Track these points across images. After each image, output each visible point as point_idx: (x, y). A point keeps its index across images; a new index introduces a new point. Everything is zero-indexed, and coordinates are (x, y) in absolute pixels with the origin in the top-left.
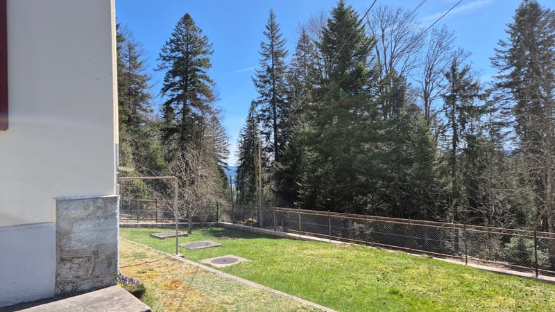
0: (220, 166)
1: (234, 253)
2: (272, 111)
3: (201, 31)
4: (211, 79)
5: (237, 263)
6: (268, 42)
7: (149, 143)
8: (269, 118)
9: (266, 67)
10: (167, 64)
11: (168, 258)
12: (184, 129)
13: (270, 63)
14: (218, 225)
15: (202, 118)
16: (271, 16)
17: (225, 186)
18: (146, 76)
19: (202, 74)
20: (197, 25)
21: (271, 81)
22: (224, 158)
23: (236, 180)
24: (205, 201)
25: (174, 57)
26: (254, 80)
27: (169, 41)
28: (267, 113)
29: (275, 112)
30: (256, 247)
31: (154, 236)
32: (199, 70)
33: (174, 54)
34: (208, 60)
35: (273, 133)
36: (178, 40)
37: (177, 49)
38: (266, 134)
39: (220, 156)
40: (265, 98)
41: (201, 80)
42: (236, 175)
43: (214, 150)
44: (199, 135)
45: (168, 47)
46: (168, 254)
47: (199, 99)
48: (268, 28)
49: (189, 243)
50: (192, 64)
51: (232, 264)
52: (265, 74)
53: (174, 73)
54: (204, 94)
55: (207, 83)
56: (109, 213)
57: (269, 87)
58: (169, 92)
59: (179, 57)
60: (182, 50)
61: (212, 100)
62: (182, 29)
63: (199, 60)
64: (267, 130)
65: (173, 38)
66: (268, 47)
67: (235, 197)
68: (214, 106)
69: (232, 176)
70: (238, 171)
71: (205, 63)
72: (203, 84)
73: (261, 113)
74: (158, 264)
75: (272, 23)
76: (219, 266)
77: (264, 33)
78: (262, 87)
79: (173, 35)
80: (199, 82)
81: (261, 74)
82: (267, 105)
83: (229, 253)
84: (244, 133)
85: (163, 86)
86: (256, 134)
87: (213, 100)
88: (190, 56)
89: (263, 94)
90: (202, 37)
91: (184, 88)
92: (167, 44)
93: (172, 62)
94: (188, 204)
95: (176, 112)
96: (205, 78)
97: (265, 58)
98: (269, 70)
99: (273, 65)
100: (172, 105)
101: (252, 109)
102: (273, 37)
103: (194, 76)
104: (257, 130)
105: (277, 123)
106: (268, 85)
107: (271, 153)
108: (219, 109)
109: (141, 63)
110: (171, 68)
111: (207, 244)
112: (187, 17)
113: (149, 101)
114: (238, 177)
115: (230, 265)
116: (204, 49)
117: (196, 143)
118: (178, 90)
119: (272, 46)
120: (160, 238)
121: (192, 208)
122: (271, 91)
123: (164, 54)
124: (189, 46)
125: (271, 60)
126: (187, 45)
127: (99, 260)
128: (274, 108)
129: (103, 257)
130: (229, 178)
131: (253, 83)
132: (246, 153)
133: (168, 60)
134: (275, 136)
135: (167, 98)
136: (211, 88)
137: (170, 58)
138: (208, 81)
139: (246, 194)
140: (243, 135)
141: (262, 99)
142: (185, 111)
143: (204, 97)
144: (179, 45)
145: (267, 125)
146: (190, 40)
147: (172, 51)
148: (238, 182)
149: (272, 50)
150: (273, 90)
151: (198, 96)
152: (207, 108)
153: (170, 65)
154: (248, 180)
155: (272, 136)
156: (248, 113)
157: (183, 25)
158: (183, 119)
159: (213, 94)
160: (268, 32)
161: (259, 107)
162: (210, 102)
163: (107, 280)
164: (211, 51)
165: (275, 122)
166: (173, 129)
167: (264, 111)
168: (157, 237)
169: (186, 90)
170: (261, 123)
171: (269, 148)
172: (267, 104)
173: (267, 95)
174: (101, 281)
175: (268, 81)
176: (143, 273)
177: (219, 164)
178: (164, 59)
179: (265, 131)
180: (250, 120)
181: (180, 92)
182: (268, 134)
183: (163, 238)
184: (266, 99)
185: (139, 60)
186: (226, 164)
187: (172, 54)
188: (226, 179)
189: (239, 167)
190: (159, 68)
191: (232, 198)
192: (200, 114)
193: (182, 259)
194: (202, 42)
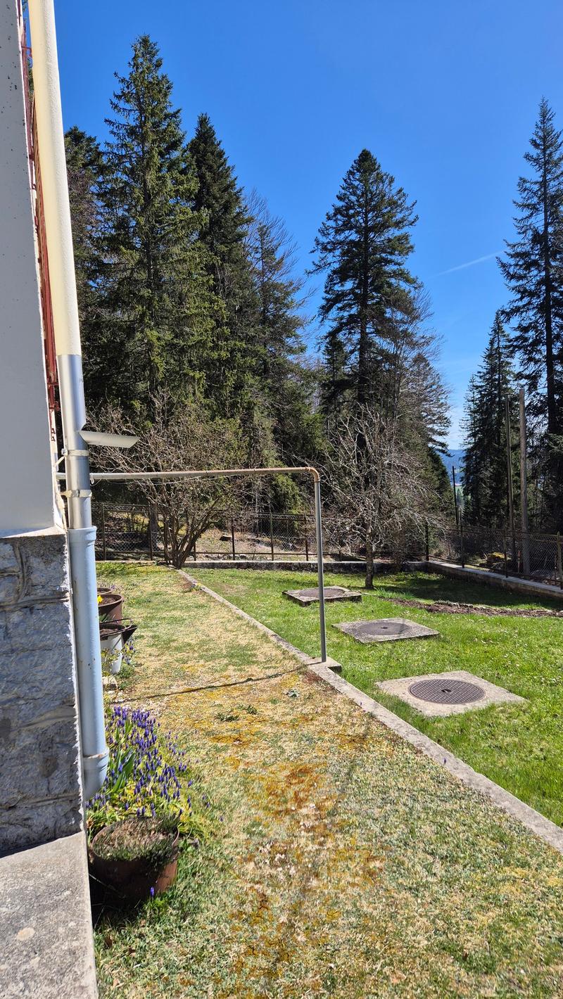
0: (431, 449)
1: (471, 667)
2: (542, 327)
3: (392, 180)
4: (412, 276)
5: (480, 705)
6: (534, 174)
7: (299, 410)
8: (537, 342)
9: (530, 233)
10: (330, 258)
11: (302, 670)
12: (363, 381)
13: (538, 221)
14: (428, 568)
15: (396, 356)
16: (544, 115)
17: (443, 487)
18: (291, 284)
19: (395, 268)
20: (383, 170)
21: (542, 263)
22: (441, 434)
23: (463, 474)
24: (398, 519)
25: (341, 243)
26: (503, 265)
27: (332, 212)
28: (531, 334)
29: (549, 329)
30: (530, 649)
31: (290, 598)
32: (390, 262)
33: (341, 237)
34: (407, 239)
35: (545, 375)
36: (348, 207)
37: (347, 226)
38: (527, 377)
39: (432, 430)
40: (526, 300)
41: (393, 281)
42: (464, 465)
43: (420, 418)
44: (390, 390)
45: (332, 223)
46: (304, 658)
47: (390, 320)
48: (536, 145)
49: (359, 622)
50: (375, 250)
51: (469, 706)
52: (527, 248)
53: (342, 274)
54: (400, 308)
55: (404, 286)
56: (40, 592)
57: (535, 275)
58: (334, 313)
59: (352, 241)
60: (356, 227)
61: (414, 318)
62: (356, 183)
63: (389, 240)
64: (532, 368)
65: (340, 204)
66: (536, 187)
67: (462, 508)
68: (420, 329)
69: (455, 466)
70: (467, 458)
71: (401, 245)
72: (398, 288)
73: (518, 334)
74: (274, 688)
75: (544, 130)
76: (430, 709)
77: (527, 157)
78: (520, 278)
79: (339, 198)
80: (390, 285)
81: (519, 250)
82: (531, 316)
83: (457, 663)
84: (478, 382)
85: (324, 302)
86: (507, 382)
87: (417, 317)
88: (372, 235)
89: (524, 292)
90: (394, 192)
91: (362, 300)
92: (329, 218)
93: (338, 252)
94: (364, 526)
95: (348, 348)
96: (402, 275)
97: (527, 212)
98: (538, 238)
99: (547, 225)
100: (341, 337)
101: (498, 330)
102: (546, 163)
103: (380, 274)
104: (509, 373)
105: (555, 352)
106: (535, 272)
107: (541, 416)
108: (428, 335)
109: (282, 259)
110: (336, 266)
111: (403, 628)
112: (365, 157)
113: (299, 331)
114: (467, 470)
115: (460, 709)
116: (399, 216)
117: (385, 405)
118: (350, 306)
119: (544, 184)
120: (301, 604)
121: (373, 535)
122: (539, 283)
123: (324, 240)
124: (370, 215)
125: (542, 216)
126: (366, 214)
127: (14, 752)
128: (548, 322)
129: (28, 741)
130: (450, 472)
131: (500, 270)
132: (483, 422)
133: (330, 251)
134: (550, 380)
135: (330, 325)
136: (411, 295)
137: (335, 244)
138: (407, 280)
139: (483, 501)
140: (477, 387)
141: (520, 304)
142: (365, 345)
143: (399, 316)
144: (350, 217)
145: (530, 359)
146: (372, 202)
147: (338, 231)
148: (468, 479)
149: (545, 193)
150: (546, 281)
151: (388, 313)
152: (406, 334)
153: (334, 260)
154: (488, 474)
155: (543, 381)
156: (489, 338)
157: (358, 176)
158: (361, 362)
159: (416, 305)
160: (535, 152)
161: (515, 321)
162: (411, 322)
163: (45, 816)
164: (411, 218)
165: (549, 350)
166: (343, 381)
167: (525, 330)
168: (295, 600)
169: (364, 305)
170: (519, 355)
171: (535, 407)
172: (531, 313)
173: (532, 294)
174: (25, 822)
175: (535, 263)
176: (230, 719)
177: (430, 445)
178: (325, 249)
179: (527, 372)
180: (493, 355)
181: (354, 311)
182: (533, 379)
183: (308, 603)
184: (529, 303)
185: (278, 256)
186: (443, 445)
187: (338, 237)
188: (444, 473)
189: (469, 451)
190: (314, 268)
191: (456, 509)
192: (391, 349)
193: (333, 679)
194: (395, 203)
